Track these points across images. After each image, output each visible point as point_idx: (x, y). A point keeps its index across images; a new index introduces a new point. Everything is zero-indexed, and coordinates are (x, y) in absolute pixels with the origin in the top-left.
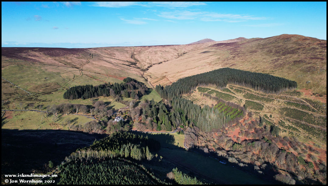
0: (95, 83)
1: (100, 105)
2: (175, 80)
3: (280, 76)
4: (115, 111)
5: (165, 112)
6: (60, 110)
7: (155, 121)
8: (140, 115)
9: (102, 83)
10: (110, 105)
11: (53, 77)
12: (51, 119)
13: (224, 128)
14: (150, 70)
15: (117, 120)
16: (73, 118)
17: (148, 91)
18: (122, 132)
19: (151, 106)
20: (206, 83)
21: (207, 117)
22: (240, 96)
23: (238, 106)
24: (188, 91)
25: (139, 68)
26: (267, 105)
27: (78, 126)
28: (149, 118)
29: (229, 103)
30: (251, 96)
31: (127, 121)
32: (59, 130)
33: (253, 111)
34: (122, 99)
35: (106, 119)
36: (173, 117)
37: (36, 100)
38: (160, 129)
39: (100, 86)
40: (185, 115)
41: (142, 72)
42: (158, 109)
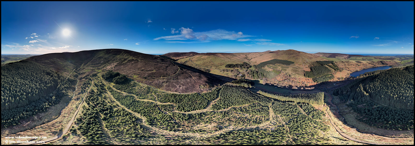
0: (234, 64)
1: (235, 70)
2: (259, 63)
3: (290, 61)
4: (240, 72)
5: (256, 73)
6: (224, 70)
7: (253, 76)
8: (248, 74)
9: (236, 64)
10: (238, 71)
11: (223, 61)
12: (221, 73)
13: (275, 77)
14: (251, 60)
15: (240, 75)
16: (227, 73)
17: (251, 67)
18: (242, 79)
19: (251, 71)
20: (269, 64)
21: (270, 74)
22: (279, 67)
23: (279, 70)
24: (264, 66)
25: (248, 59)
26: (287, 69)
27: (228, 76)
28: (251, 75)
29: (276, 70)
30: (283, 67)
31: (244, 76)
32: (223, 76)
33: (284, 71)
34: (242, 69)
35: (237, 75)
36: (259, 75)
37: (218, 67)
38: (254, 79)
39: (236, 65)
40: (263, 74)
41: (249, 61)
42: (254, 72)
